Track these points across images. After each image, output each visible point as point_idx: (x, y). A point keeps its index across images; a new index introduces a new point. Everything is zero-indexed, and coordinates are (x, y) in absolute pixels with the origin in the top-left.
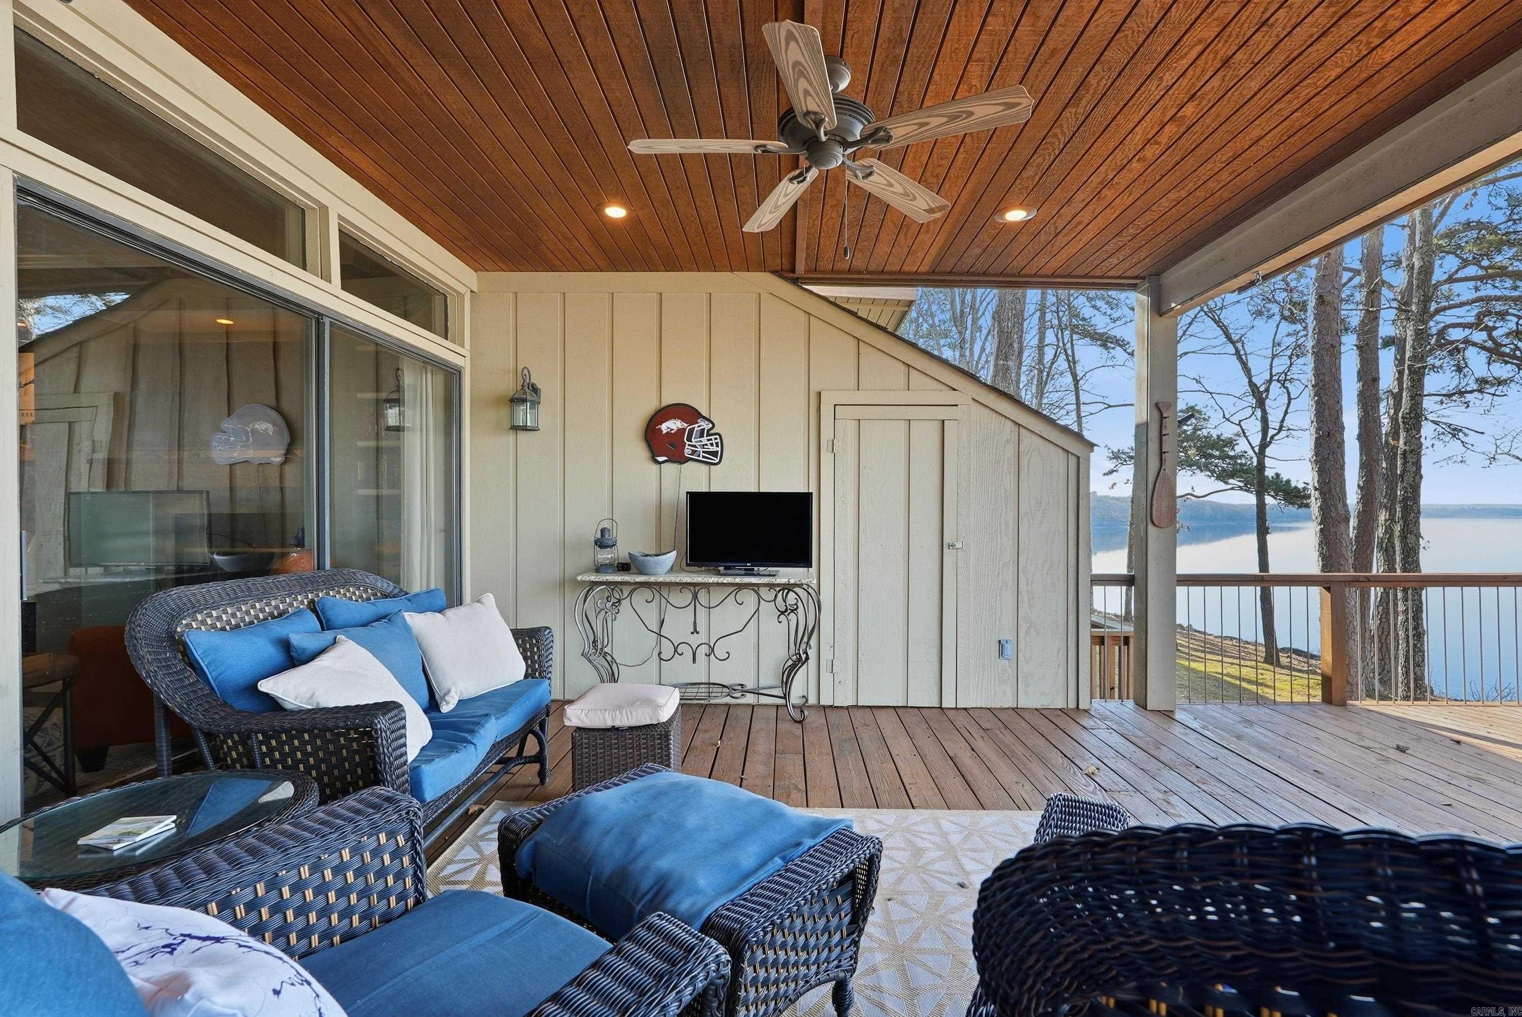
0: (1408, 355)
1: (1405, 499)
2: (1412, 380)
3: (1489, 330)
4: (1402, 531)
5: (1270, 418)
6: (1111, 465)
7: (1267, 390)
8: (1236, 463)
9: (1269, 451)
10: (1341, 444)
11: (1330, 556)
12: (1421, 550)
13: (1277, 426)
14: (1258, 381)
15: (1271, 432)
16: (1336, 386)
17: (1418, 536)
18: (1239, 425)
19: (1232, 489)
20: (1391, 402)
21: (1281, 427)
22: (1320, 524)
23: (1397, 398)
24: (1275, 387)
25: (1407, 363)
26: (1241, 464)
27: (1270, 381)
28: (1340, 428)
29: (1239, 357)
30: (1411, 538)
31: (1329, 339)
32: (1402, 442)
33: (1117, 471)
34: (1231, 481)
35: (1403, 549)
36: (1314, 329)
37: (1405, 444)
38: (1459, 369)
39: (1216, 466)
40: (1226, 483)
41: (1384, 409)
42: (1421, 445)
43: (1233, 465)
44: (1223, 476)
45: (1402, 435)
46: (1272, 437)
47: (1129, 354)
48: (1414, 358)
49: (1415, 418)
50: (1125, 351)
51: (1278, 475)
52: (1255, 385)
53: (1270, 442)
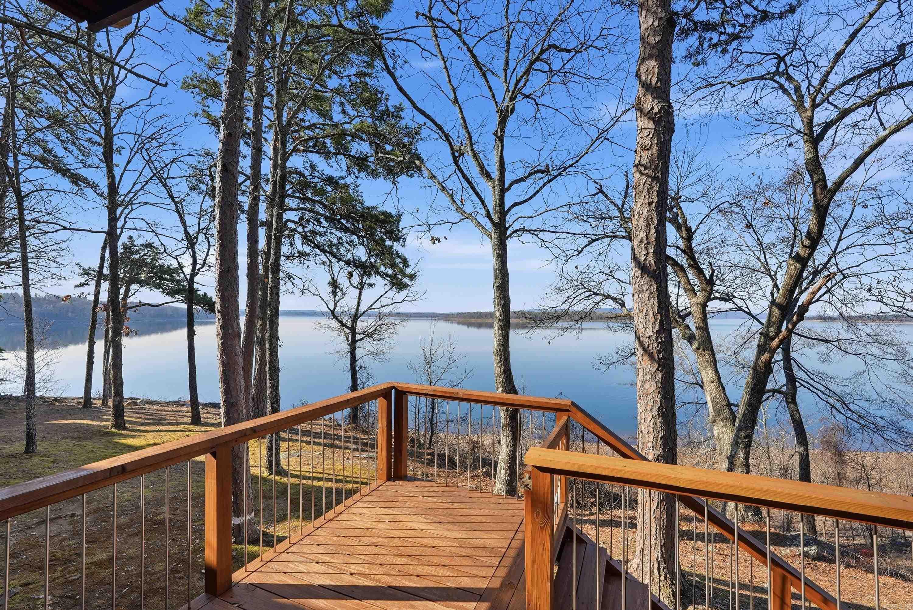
0: (274, 227)
1: (272, 316)
2: (276, 243)
3: (304, 227)
4: (270, 336)
5: (198, 257)
6: (82, 280)
7: (197, 238)
8: (179, 284)
9: (196, 279)
10: (236, 278)
11: (228, 363)
12: (279, 348)
13: (202, 262)
14: (192, 231)
15: (198, 266)
16: (234, 235)
17: (278, 339)
18: (176, 258)
19: (177, 301)
20: (264, 257)
21: (204, 263)
22: (221, 339)
23: (268, 254)
24: (201, 237)
25: (273, 232)
26: (183, 285)
27: (198, 233)
28: (236, 267)
29: (178, 212)
30: (274, 340)
31: (230, 198)
32: (270, 280)
33: (87, 284)
34: (176, 296)
35: (270, 347)
36: (220, 188)
37: (272, 281)
38: (291, 245)
39: (167, 286)
40: (173, 297)
41: (261, 259)
42: (279, 283)
43: (178, 286)
44: (172, 293)
45: (270, 276)
46: (199, 269)
47: (98, 194)
48: (277, 229)
49: (276, 267)
50: (95, 192)
51: (205, 294)
52: (188, 233)
53: (197, 273)
